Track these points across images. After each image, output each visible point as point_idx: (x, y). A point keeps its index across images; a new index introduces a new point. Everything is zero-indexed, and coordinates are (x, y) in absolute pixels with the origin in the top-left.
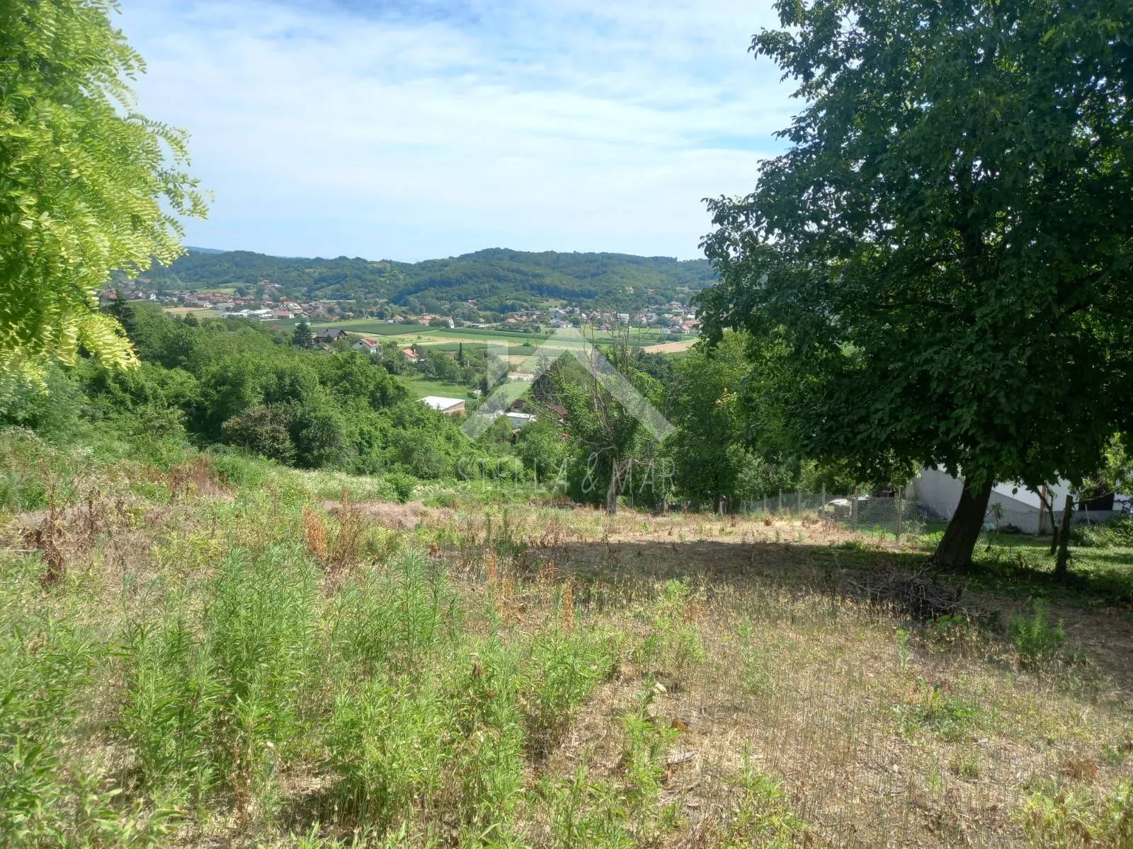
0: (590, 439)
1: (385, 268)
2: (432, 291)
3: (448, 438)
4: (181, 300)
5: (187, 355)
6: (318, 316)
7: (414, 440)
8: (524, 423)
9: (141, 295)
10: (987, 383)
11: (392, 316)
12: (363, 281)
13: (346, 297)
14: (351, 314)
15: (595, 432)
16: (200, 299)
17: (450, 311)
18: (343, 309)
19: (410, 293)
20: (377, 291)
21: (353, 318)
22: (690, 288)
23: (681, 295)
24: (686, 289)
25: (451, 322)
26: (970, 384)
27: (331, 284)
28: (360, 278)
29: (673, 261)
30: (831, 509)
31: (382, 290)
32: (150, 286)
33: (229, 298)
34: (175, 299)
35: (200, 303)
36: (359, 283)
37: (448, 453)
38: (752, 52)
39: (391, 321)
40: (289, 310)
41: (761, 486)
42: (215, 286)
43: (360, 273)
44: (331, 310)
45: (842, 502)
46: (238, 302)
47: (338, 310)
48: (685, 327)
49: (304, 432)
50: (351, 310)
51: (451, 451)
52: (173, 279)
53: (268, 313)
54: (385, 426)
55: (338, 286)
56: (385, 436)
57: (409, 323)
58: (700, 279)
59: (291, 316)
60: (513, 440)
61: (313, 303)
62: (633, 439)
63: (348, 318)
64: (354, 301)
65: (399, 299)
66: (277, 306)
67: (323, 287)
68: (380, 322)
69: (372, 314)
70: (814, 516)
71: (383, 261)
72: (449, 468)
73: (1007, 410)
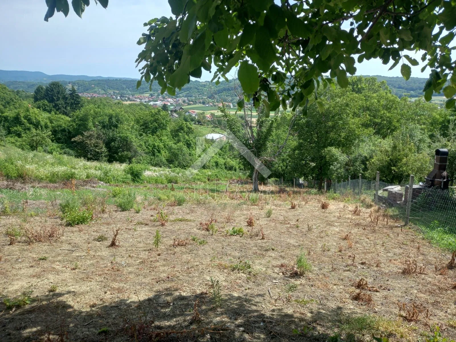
1: (207, 84)
2: (224, 93)
4: (129, 99)
6: (179, 104)
9: (114, 97)
11: (208, 103)
12: (198, 89)
13: (191, 96)
14: (192, 103)
16: (135, 98)
17: (231, 101)
18: (189, 101)
19: (216, 94)
20: (203, 94)
21: (193, 104)
25: (231, 105)
27: (185, 91)
28: (197, 88)
30: (386, 194)
31: (205, 93)
32: (119, 94)
33: (147, 98)
34: (127, 98)
35: (136, 100)
36: (196, 91)
39: (208, 105)
40: (168, 102)
41: (342, 174)
42: (143, 93)
43: (197, 86)
44: (184, 102)
45: (396, 188)
46: (150, 99)
47: (187, 101)
49: (113, 143)
50: (192, 101)
52: (127, 91)
53: (160, 103)
54: (170, 143)
55: (188, 92)
57: (215, 106)
59: (169, 104)
61: (178, 99)
63: (190, 104)
64: (194, 98)
65: (211, 97)
66: (164, 100)
67: (182, 93)
68: (203, 106)
69: (200, 103)
71: (206, 81)
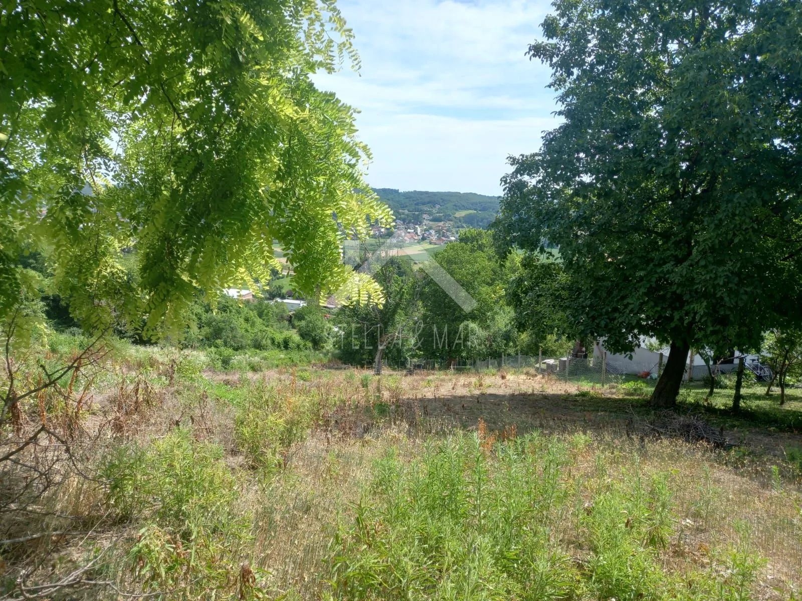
0: (364, 319)
3: (247, 320)
5: (36, 259)
7: (224, 322)
8: (296, 308)
10: (714, 287)
15: (366, 315)
22: (409, 211)
23: (402, 216)
24: (406, 212)
26: (702, 288)
29: (396, 191)
30: (544, 366)
37: (247, 331)
38: (528, 56)
45: (551, 361)
48: (406, 238)
51: (249, 329)
54: (200, 311)
56: (200, 319)
58: (416, 204)
60: (290, 320)
62: (394, 319)
70: (532, 371)
72: (249, 342)
73: (728, 305)
